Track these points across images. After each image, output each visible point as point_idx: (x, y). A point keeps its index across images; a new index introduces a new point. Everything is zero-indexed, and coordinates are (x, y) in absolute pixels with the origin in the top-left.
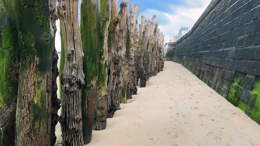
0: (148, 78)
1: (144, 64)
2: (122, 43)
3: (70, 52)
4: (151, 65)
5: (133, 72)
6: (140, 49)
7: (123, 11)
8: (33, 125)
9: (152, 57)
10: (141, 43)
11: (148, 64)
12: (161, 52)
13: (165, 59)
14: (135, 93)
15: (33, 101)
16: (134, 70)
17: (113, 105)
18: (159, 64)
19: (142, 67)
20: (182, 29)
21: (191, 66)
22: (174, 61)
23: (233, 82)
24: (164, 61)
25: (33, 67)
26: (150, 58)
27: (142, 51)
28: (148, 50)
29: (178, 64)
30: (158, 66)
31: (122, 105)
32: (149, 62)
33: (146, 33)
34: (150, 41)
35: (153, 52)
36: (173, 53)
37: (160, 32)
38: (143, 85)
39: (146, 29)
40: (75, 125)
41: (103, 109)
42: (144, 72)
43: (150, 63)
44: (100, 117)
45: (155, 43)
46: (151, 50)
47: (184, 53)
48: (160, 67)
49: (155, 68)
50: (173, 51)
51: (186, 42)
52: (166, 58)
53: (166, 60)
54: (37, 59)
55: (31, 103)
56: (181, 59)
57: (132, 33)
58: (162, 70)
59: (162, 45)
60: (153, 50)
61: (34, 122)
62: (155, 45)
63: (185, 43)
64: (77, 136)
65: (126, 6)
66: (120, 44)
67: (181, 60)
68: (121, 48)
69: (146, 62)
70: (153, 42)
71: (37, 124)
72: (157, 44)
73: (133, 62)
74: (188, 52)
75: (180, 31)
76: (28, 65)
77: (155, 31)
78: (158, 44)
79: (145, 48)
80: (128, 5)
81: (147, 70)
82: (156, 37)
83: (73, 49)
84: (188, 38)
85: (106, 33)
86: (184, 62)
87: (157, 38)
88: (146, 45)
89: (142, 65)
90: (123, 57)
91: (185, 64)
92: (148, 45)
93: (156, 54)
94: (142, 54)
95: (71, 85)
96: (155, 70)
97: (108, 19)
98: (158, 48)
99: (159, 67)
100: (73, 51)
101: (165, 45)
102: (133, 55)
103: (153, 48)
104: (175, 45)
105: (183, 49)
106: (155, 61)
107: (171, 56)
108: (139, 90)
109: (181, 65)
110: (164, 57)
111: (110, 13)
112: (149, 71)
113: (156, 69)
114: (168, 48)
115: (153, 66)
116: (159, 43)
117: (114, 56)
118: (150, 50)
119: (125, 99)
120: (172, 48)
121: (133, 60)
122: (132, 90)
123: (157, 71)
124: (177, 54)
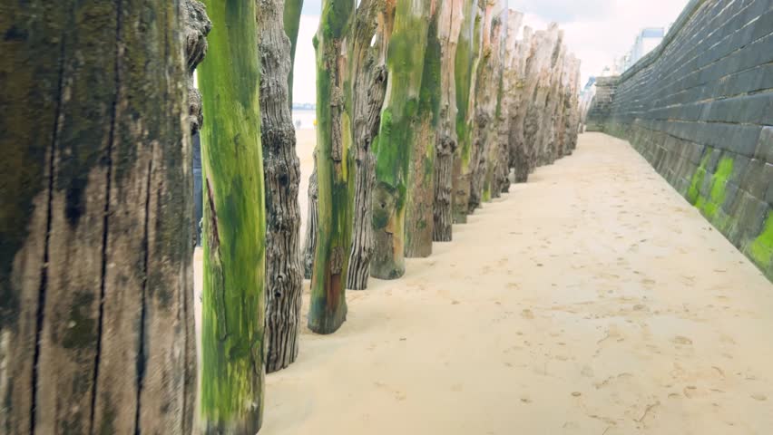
0: (533, 167)
1: (525, 133)
2: (490, 90)
3: (444, 108)
4: (542, 137)
5: (505, 146)
6: (518, 99)
7: (495, 32)
8: (425, 178)
9: (545, 118)
10: (522, 87)
11: (535, 133)
12: (568, 106)
13: (585, 127)
14: (506, 190)
15: (425, 155)
16: (506, 142)
17: (473, 196)
18: (561, 138)
19: (521, 138)
20: (644, 34)
21: (647, 143)
22: (609, 134)
23: (699, 165)
24: (581, 132)
25: (427, 121)
26: (540, 120)
27: (522, 104)
28: (536, 103)
29: (617, 141)
30: (559, 143)
31: (483, 204)
32: (536, 127)
33: (534, 63)
34: (541, 81)
35: (546, 105)
36: (610, 110)
37: (568, 53)
38: (522, 179)
39: (533, 53)
40: (445, 196)
41: (464, 194)
42: (526, 151)
43: (538, 133)
44: (460, 205)
45: (555, 85)
46: (544, 103)
47: (636, 110)
48: (565, 146)
49: (552, 146)
50: (609, 103)
51: (647, 79)
52: (585, 124)
53: (587, 131)
54: (431, 114)
55: (424, 157)
56: (627, 127)
57: (507, 69)
58: (570, 154)
59: (573, 86)
60: (548, 100)
61: (426, 174)
62: (554, 89)
63: (642, 81)
64: (447, 210)
65: (500, 23)
66: (487, 92)
67: (627, 131)
68: (487, 99)
69: (530, 129)
70: (549, 84)
71: (428, 176)
72: (558, 87)
73: (505, 127)
74: (647, 106)
75: (638, 40)
76: (423, 119)
77: (555, 54)
78: (561, 86)
79: (530, 98)
80: (503, 21)
81: (531, 147)
82: (557, 70)
83: (447, 103)
84: (651, 67)
85: (474, 77)
86: (634, 136)
87: (560, 72)
88: (532, 91)
89: (521, 135)
90: (490, 115)
91: (636, 139)
92: (536, 89)
93: (556, 110)
94: (523, 111)
95: (444, 147)
96: (550, 150)
97: (477, 55)
98: (561, 95)
99: (561, 146)
100: (447, 106)
101: (588, 85)
102: (507, 112)
103: (548, 97)
104: (617, 84)
105: (636, 98)
106: (553, 129)
107: (600, 116)
108: (513, 187)
109: (627, 143)
110: (580, 121)
111: (481, 45)
112: (537, 150)
113: (553, 148)
114: (594, 94)
115: (546, 140)
116: (565, 83)
117: (479, 113)
118: (540, 101)
119: (489, 195)
120: (606, 94)
121: (506, 122)
122: (500, 182)
123: (556, 154)
124: (619, 111)
